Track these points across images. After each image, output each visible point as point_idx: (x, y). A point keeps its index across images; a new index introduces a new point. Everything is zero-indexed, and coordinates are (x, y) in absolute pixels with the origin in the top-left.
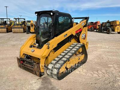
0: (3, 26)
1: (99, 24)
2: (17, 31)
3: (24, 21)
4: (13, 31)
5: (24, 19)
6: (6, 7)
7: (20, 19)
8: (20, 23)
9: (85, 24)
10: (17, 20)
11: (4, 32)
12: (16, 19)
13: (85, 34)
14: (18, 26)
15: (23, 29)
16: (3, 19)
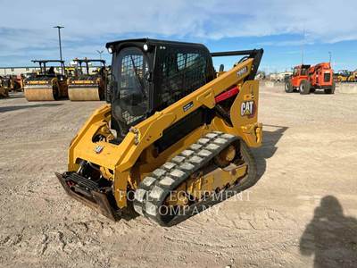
0: (44, 82)
1: (327, 72)
2: (81, 94)
3: (104, 68)
4: (70, 96)
5: (104, 62)
6: (59, 28)
7: (89, 61)
8: (91, 73)
9: (249, 72)
10: (84, 64)
11: (46, 98)
12: (80, 62)
13: (251, 103)
14: (86, 82)
15: (97, 90)
16: (45, 62)
